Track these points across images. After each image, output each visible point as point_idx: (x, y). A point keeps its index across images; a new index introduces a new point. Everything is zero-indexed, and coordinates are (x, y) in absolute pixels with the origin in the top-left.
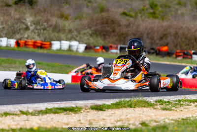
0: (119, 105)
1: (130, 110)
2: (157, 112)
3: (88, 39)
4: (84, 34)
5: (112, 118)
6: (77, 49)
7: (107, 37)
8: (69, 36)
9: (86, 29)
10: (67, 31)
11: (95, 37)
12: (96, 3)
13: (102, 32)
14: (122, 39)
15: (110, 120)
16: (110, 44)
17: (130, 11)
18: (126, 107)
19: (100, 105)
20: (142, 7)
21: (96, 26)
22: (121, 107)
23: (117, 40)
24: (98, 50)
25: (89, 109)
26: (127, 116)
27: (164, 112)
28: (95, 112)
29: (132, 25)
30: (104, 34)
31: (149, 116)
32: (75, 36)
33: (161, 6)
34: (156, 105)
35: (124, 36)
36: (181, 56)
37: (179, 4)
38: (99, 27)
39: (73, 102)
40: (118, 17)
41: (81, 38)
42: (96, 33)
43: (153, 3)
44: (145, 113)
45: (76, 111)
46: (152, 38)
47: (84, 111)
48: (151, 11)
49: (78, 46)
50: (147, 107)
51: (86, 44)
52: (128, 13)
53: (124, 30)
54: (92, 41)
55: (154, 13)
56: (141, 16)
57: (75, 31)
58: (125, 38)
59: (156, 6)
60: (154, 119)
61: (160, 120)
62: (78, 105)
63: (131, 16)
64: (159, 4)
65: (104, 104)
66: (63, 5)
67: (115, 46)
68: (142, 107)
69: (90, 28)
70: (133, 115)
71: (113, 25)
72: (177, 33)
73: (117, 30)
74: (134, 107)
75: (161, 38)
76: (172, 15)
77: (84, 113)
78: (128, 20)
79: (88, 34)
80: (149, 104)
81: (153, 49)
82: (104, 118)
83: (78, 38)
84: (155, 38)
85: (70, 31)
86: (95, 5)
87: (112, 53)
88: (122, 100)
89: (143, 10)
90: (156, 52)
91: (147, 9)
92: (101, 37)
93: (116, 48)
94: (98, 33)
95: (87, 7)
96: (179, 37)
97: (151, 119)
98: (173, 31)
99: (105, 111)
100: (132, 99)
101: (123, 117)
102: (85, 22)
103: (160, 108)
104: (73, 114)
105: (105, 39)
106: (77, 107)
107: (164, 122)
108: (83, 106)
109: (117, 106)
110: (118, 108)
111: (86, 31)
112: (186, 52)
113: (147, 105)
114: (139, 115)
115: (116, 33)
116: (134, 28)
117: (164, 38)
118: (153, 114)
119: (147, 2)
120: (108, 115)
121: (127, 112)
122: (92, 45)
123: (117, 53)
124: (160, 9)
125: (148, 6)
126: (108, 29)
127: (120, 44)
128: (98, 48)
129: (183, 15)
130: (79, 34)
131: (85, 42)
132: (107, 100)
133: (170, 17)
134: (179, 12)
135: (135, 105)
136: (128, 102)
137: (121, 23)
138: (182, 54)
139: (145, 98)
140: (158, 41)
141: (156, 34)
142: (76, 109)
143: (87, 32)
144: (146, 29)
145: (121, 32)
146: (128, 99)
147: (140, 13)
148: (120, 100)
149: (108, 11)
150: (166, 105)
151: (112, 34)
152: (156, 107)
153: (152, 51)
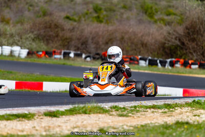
0: (73, 111)
1: (85, 116)
2: (113, 118)
3: (31, 44)
4: (27, 39)
5: (68, 124)
6: (19, 54)
7: (50, 41)
8: (11, 41)
9: (28, 34)
10: (8, 36)
11: (37, 42)
12: (37, 6)
13: (45, 37)
14: (66, 44)
15: (66, 126)
16: (53, 50)
17: (73, 15)
18: (80, 113)
19: (54, 112)
20: (85, 11)
21: (39, 30)
22: (76, 114)
23: (60, 45)
24: (41, 55)
25: (43, 115)
26: (82, 122)
27: (121, 118)
28: (49, 118)
29: (76, 29)
30: (47, 39)
31: (106, 123)
32: (16, 41)
33: (106, 10)
34: (111, 111)
35: (68, 41)
36: (127, 61)
37: (124, 7)
38: (42, 32)
39: (25, 108)
40: (62, 21)
41: (23, 43)
42: (38, 38)
43: (97, 7)
44: (101, 120)
45: (29, 118)
46: (97, 43)
47: (37, 118)
48: (95, 15)
49: (20, 51)
50: (102, 113)
51: (28, 49)
52: (71, 18)
53: (68, 35)
54: (34, 46)
55: (98, 17)
56: (85, 20)
57: (16, 36)
58: (68, 42)
59: (100, 10)
60: (112, 126)
61: (118, 126)
62: (31, 112)
63: (75, 21)
64: (103, 7)
65: (58, 111)
66: (4, 8)
67: (59, 51)
68: (97, 113)
69: (33, 32)
70: (89, 122)
71: (56, 30)
72: (123, 38)
73: (61, 34)
74: (89, 114)
75: (107, 43)
76: (117, 19)
77: (38, 120)
78: (71, 25)
79: (30, 39)
80: (104, 110)
81: (98, 54)
82: (60, 124)
83: (20, 43)
84: (101, 43)
85: (12, 36)
86: (37, 9)
87: (55, 58)
88: (76, 106)
89: (87, 14)
90: (101, 57)
91: (91, 13)
92: (44, 42)
93: (60, 54)
94: (40, 38)
95: (29, 10)
96: (125, 42)
97: (109, 126)
98: (118, 36)
99: (59, 117)
100: (87, 105)
101: (79, 124)
102: (27, 26)
103: (116, 114)
104: (26, 121)
105: (48, 44)
106: (30, 114)
107: (123, 128)
108: (36, 112)
109: (71, 112)
110: (73, 115)
111: (28, 36)
112: (132, 58)
113: (102, 111)
114: (95, 122)
115: (59, 38)
116: (78, 32)
117: (110, 43)
118: (109, 121)
119: (91, 6)
120: (63, 121)
121: (82, 119)
122: (34, 50)
123: (60, 59)
124: (104, 13)
125: (91, 10)
126: (51, 33)
127: (64, 50)
128: (41, 53)
129: (128, 19)
130: (21, 38)
131: (27, 47)
132: (60, 106)
133: (115, 21)
134: (125, 16)
135: (90, 111)
136: (83, 108)
137: (65, 28)
138: (128, 59)
139: (99, 104)
140: (103, 46)
141: (101, 39)
142: (29, 116)
143: (30, 37)
144: (91, 33)
145: (65, 37)
146: (82, 106)
147: (84, 17)
148: (74, 106)
149: (51, 14)
150: (122, 111)
151: (56, 39)
152: (111, 113)
153: (97, 56)
